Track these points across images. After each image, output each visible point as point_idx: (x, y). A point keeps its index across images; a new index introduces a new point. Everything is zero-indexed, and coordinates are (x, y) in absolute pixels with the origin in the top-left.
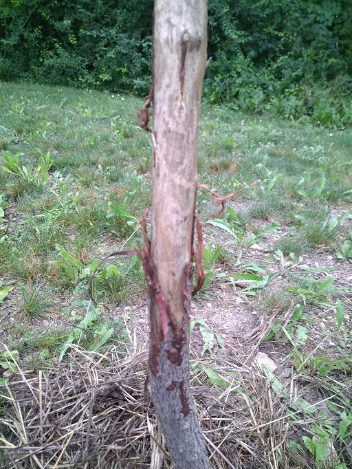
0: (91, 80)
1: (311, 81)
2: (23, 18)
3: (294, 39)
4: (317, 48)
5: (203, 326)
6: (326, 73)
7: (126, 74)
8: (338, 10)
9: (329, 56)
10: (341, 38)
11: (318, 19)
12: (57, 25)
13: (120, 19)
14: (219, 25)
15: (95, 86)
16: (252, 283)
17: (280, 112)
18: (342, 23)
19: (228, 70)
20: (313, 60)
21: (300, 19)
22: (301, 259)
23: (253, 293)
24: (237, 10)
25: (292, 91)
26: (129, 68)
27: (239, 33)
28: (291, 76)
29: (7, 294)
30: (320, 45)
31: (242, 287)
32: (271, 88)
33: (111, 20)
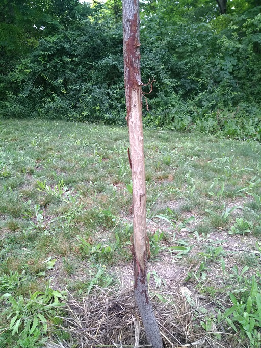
0: (76, 115)
1: (222, 107)
2: (31, 80)
3: (208, 81)
4: (224, 86)
5: (155, 275)
6: (232, 102)
7: (99, 110)
8: (235, 62)
9: (233, 91)
10: (240, 78)
11: (222, 68)
12: (54, 82)
13: (94, 76)
14: (158, 76)
15: (79, 118)
16: (180, 251)
17: (203, 130)
18: (239, 70)
19: (166, 103)
20: (222, 94)
21: (211, 69)
22: (208, 236)
23: (181, 257)
24: (169, 66)
25: (210, 115)
26: (100, 106)
27: (171, 80)
28: (208, 105)
29: (54, 263)
30: (226, 84)
31: (175, 254)
32: (195, 114)
33: (88, 77)
